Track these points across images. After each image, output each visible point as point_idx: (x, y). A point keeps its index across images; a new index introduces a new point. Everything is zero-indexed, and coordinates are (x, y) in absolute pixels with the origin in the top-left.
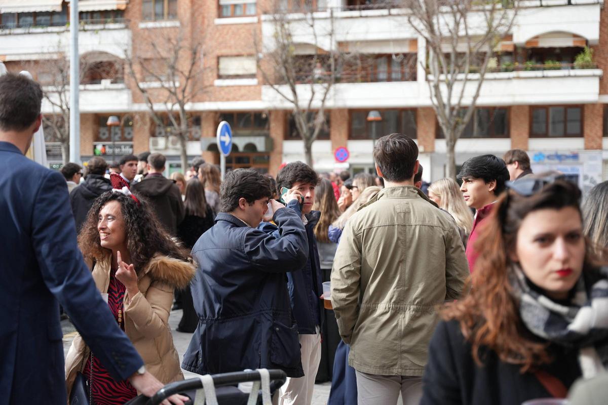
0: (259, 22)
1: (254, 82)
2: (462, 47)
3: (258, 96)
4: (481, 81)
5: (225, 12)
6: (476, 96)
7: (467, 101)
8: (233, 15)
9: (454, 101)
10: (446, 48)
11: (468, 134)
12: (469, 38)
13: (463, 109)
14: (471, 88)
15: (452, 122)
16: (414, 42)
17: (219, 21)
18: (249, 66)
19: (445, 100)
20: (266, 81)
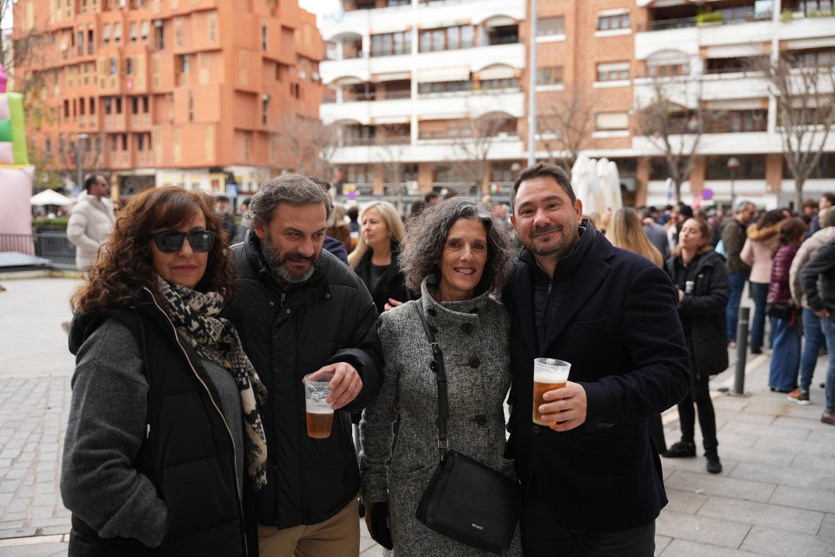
0: (632, 85)
1: (626, 134)
2: (812, 103)
3: (629, 145)
4: (827, 130)
5: (602, 78)
6: (823, 144)
7: (815, 148)
8: (609, 80)
9: (804, 148)
10: (797, 104)
11: (813, 176)
12: (817, 96)
13: (811, 155)
14: (819, 138)
15: (801, 167)
16: (766, 100)
17: (596, 85)
18: (622, 121)
19: (795, 148)
20: (635, 133)
